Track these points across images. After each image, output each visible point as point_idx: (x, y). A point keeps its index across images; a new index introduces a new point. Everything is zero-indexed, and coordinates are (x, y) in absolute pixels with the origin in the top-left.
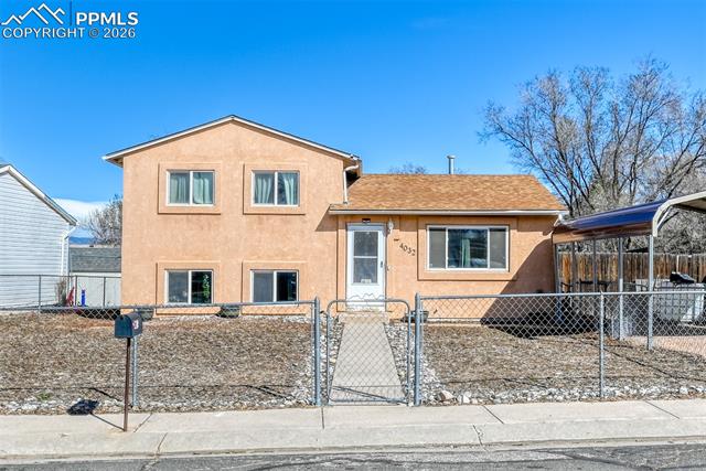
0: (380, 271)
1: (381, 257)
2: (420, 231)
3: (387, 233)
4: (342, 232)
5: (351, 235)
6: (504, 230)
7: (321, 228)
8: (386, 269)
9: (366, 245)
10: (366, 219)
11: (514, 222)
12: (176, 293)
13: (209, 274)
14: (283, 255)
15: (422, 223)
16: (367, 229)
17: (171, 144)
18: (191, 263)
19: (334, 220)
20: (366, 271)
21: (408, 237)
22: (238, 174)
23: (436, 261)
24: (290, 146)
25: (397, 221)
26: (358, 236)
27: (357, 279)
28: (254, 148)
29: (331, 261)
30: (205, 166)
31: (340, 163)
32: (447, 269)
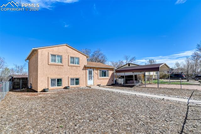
0: (93, 78)
1: (93, 75)
2: (98, 71)
3: (93, 71)
5: (88, 71)
6: (108, 71)
7: (83, 70)
8: (94, 77)
9: (90, 73)
10: (91, 68)
11: (109, 69)
13: (61, 79)
14: (76, 75)
15: (99, 69)
16: (90, 70)
17: (51, 48)
18: (57, 77)
19: (85, 68)
20: (90, 78)
21: (96, 72)
22: (67, 57)
23: (100, 76)
24: (77, 53)
26: (89, 71)
27: (89, 79)
28: (70, 52)
29: (85, 76)
31: (86, 57)
32: (102, 77)
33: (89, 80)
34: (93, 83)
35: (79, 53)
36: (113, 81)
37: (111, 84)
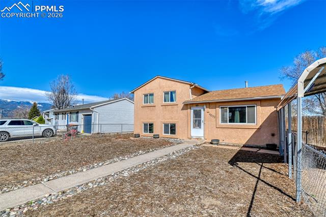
0: (202, 124)
1: (202, 119)
2: (217, 109)
3: (204, 110)
4: (189, 110)
5: (192, 111)
6: (254, 107)
7: (183, 109)
8: (204, 124)
9: (197, 114)
10: (197, 105)
11: (259, 102)
12: (145, 130)
13: (153, 124)
14: (172, 118)
15: (218, 105)
16: (198, 109)
18: (149, 121)
19: (187, 106)
20: (198, 124)
21: (212, 111)
23: (224, 120)
24: (173, 83)
25: (208, 105)
26: (194, 111)
28: (164, 85)
29: (186, 120)
30: (151, 92)
31: (189, 86)
32: (228, 123)
33: (194, 127)
34: (202, 135)
35: (177, 83)
36: (273, 135)
37: (264, 144)
